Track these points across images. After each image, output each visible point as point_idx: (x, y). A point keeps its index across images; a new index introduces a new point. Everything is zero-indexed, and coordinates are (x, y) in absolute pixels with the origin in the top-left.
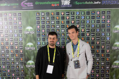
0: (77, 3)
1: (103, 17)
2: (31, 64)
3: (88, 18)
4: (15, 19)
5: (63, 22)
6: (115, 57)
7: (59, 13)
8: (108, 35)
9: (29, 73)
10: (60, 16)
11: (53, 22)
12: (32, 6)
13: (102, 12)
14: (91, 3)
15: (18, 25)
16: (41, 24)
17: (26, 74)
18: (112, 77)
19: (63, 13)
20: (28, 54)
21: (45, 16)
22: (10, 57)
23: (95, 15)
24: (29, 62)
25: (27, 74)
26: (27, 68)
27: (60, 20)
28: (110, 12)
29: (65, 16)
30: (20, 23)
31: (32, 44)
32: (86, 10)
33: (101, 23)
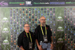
0: (35, 3)
1: (51, 12)
2: (6, 42)
3: (42, 12)
5: (27, 15)
6: (59, 36)
7: (24, 9)
8: (54, 22)
9: (5, 48)
10: (25, 11)
12: (7, 5)
13: (50, 9)
14: (44, 3)
16: (13, 16)
18: (57, 49)
19: (27, 9)
20: (4, 35)
23: (46, 11)
25: (3, 49)
26: (3, 45)
27: (25, 13)
28: (54, 9)
29: (28, 11)
31: (7, 29)
32: (41, 7)
33: (50, 15)
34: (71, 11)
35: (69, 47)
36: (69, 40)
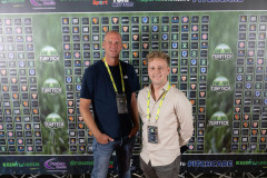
1: (195, 28)
2: (54, 120)
3: (165, 29)
4: (19, 30)
6: (215, 106)
7: (107, 18)
8: (203, 63)
9: (51, 137)
10: (111, 25)
11: (96, 38)
13: (194, 17)
15: (25, 43)
16: (72, 42)
17: (45, 140)
19: (115, 20)
20: (48, 100)
21: (81, 25)
22: (12, 108)
23: (180, 24)
24: (50, 116)
25: (47, 139)
26: (47, 128)
28: (207, 17)
29: (120, 24)
30: (29, 39)
31: (55, 81)
32: (162, 13)
33: (190, 40)
34: (263, 27)
35: (245, 140)
36: (247, 117)
